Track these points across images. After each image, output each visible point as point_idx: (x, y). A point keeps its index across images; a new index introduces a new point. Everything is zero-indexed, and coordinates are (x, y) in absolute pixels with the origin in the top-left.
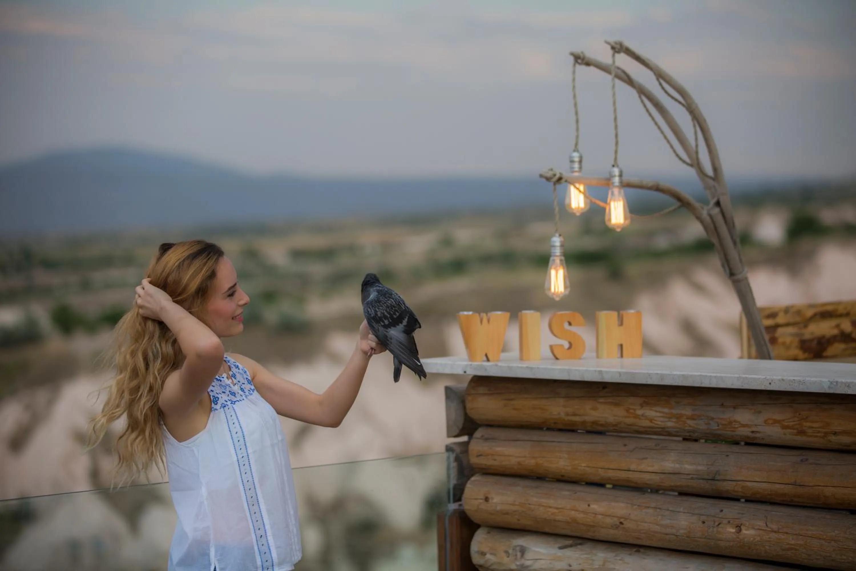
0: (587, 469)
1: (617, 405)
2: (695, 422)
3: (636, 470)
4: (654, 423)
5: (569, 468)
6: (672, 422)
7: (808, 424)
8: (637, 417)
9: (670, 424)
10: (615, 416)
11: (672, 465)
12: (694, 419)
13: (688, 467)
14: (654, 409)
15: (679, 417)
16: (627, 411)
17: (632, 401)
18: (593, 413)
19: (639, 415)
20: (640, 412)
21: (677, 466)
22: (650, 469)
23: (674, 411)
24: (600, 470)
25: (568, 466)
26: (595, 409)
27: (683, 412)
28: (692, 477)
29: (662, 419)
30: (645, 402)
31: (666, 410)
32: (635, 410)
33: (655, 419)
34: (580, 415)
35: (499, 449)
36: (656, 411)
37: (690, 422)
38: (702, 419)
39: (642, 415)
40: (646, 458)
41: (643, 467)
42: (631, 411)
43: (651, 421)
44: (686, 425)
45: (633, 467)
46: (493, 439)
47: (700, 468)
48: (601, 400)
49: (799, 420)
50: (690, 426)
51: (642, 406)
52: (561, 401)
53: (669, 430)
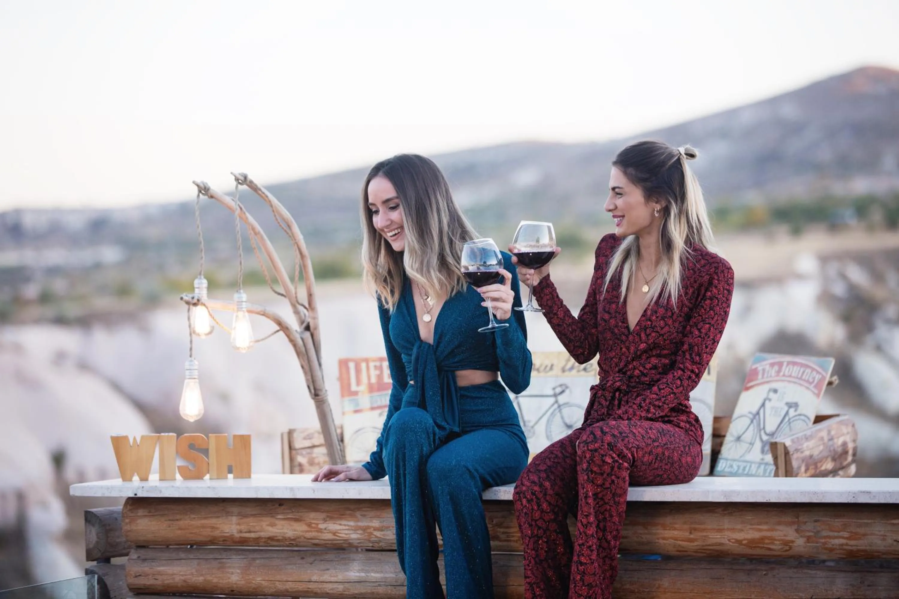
0: (263, 582)
1: (297, 520)
2: (382, 533)
3: (318, 581)
4: (337, 536)
5: (243, 582)
6: (358, 533)
7: (502, 530)
8: (320, 531)
9: (354, 536)
10: (295, 531)
11: (358, 574)
12: (382, 530)
13: (375, 576)
14: (338, 522)
15: (364, 529)
16: (309, 525)
17: (312, 516)
18: (270, 529)
19: (321, 529)
20: (322, 526)
21: (363, 574)
22: (333, 579)
23: (360, 524)
24: (277, 582)
25: (241, 581)
26: (273, 525)
27: (371, 524)
28: (379, 585)
29: (346, 532)
30: (328, 516)
31: (352, 523)
32: (317, 524)
33: (339, 532)
34: (254, 532)
35: (161, 568)
36: (340, 525)
37: (378, 534)
38: (390, 530)
39: (325, 529)
40: (328, 569)
41: (326, 577)
42: (313, 525)
43: (334, 534)
44: (373, 536)
45: (314, 578)
46: (153, 559)
47: (387, 575)
48: (280, 517)
49: (493, 527)
50: (376, 537)
51: (325, 520)
52: (234, 519)
53: (351, 541)
